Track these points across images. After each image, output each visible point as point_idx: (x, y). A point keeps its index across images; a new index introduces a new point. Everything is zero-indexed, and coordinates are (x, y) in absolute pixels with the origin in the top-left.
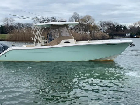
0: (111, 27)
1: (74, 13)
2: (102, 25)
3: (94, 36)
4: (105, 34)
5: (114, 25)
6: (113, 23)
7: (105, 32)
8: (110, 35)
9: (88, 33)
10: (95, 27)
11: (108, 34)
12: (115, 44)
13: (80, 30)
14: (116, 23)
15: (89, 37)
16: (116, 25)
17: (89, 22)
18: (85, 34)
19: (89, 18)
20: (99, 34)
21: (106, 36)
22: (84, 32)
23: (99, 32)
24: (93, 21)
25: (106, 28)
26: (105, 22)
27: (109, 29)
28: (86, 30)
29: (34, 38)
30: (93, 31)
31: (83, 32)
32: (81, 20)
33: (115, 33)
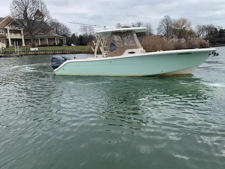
0: (212, 32)
1: (165, 16)
2: (200, 30)
3: (190, 44)
4: (204, 41)
5: (216, 29)
6: (215, 26)
7: (204, 39)
8: (211, 42)
9: (183, 41)
10: (191, 33)
11: (208, 41)
12: (188, 53)
13: (172, 37)
14: (219, 27)
15: (184, 46)
16: (218, 30)
17: (184, 26)
18: (178, 41)
19: (184, 21)
20: (196, 41)
21: (205, 44)
22: (178, 39)
23: (197, 38)
24: (189, 25)
25: (205, 34)
26: (204, 26)
27: (209, 34)
28: (180, 37)
29: (94, 48)
30: (189, 38)
31: (175, 40)
32: (174, 24)
33: (218, 39)
